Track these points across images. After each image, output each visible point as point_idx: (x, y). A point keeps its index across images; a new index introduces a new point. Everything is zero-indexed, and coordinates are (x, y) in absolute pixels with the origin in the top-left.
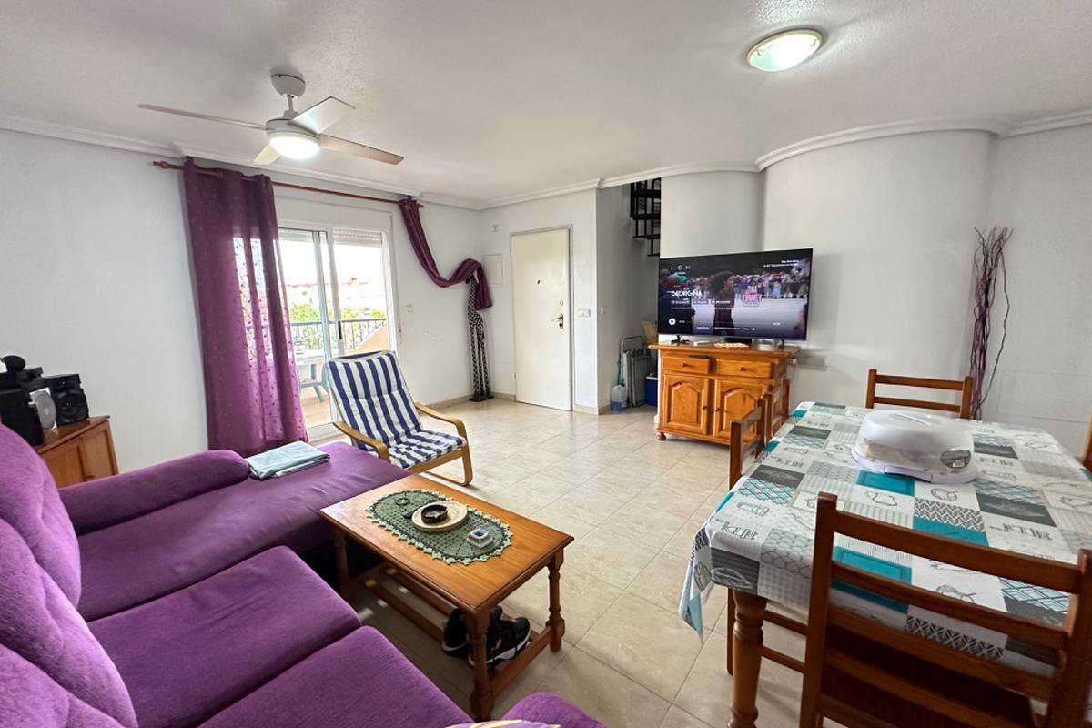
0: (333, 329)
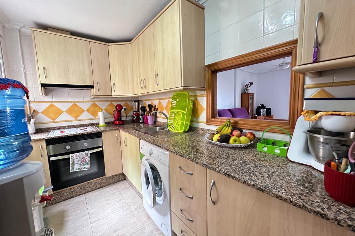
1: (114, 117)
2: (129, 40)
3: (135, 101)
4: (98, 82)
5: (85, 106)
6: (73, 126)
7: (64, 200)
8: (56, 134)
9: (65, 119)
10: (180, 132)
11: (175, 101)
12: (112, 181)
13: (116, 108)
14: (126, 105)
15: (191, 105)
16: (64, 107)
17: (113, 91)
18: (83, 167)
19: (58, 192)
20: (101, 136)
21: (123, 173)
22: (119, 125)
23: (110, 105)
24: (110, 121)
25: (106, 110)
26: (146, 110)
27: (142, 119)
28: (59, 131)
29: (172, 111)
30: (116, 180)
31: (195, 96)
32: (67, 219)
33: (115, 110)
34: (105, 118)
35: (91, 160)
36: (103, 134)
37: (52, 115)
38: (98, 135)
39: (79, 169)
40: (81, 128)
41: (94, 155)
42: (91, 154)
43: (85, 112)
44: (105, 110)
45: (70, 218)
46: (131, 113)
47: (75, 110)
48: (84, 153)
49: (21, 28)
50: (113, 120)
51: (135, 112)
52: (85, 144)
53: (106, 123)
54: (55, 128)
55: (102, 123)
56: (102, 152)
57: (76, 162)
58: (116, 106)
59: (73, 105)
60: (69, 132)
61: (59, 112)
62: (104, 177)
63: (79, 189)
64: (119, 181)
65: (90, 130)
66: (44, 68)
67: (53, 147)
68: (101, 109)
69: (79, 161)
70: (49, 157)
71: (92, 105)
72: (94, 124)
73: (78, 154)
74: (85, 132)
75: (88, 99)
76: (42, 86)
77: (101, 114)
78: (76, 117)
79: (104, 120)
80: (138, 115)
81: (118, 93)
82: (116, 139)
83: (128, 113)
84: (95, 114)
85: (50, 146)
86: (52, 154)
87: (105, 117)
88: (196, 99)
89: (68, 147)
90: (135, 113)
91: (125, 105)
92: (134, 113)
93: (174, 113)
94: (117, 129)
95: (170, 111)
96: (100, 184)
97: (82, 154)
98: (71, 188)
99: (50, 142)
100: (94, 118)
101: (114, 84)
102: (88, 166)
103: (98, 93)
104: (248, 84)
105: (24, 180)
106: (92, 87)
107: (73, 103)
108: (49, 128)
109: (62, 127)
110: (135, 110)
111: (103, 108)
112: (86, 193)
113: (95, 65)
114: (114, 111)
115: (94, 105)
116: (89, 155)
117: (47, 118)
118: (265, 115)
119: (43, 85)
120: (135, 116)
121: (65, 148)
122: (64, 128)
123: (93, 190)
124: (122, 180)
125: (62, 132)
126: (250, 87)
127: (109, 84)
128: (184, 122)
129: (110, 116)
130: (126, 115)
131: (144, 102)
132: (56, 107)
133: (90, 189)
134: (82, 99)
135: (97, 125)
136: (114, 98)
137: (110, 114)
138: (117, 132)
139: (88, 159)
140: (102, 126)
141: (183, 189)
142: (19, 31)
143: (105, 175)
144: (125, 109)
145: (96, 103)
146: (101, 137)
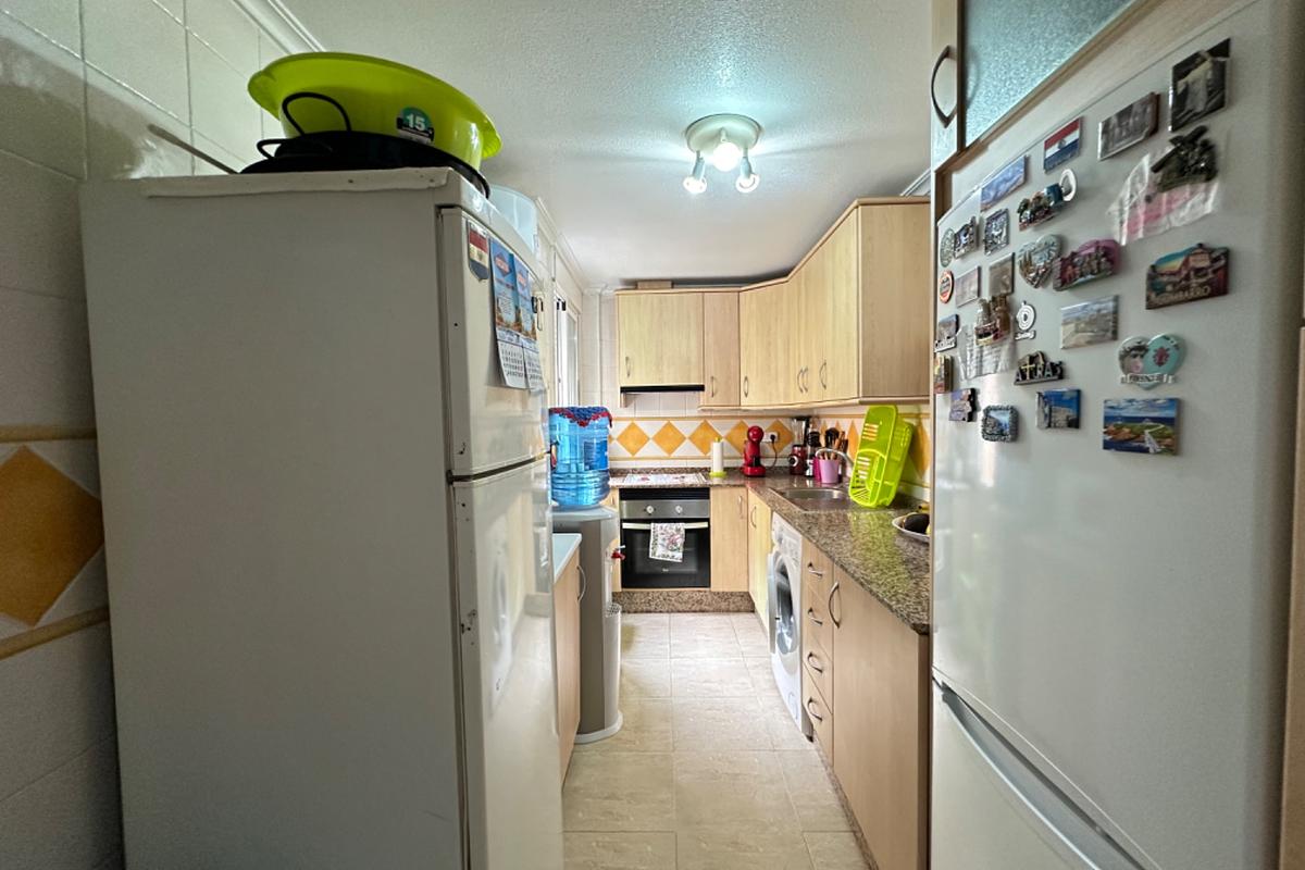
1: (745, 458)
2: (784, 273)
3: (800, 419)
4: (712, 378)
5: (687, 428)
6: (663, 469)
7: (635, 612)
8: (634, 481)
9: (651, 454)
10: (868, 504)
11: (876, 426)
12: (724, 605)
13: (748, 436)
14: (777, 426)
15: (904, 441)
16: (650, 429)
17: (743, 395)
18: (670, 553)
19: (629, 593)
20: (707, 496)
21: (748, 594)
22: (752, 476)
23: (738, 427)
24: (735, 465)
25: (728, 438)
26: (819, 445)
27: (811, 467)
28: (639, 477)
29: (862, 451)
30: (732, 606)
31: (918, 416)
32: (636, 639)
33: (746, 439)
34: (723, 458)
35: (685, 545)
36: (712, 492)
37: (631, 445)
38: (702, 493)
39: (664, 556)
40: (675, 476)
41: (692, 536)
42: (687, 531)
43: (687, 441)
44: (726, 438)
45: (642, 639)
46: (787, 450)
47: (669, 438)
48: (674, 526)
49: (603, 290)
50: (741, 462)
51: (798, 446)
52: (678, 507)
53: (726, 469)
54: (634, 471)
55: (716, 469)
56: (707, 531)
57: (660, 541)
58: (749, 431)
59: (665, 427)
60: (654, 481)
61: (643, 440)
62: (707, 589)
63: (661, 598)
64: (739, 611)
65: (691, 480)
66: (627, 359)
67: (628, 505)
68: (717, 434)
69: (664, 539)
70: (623, 521)
71: (701, 426)
72: (700, 470)
73: (665, 525)
74: (679, 483)
75: (695, 413)
76: (622, 392)
77: (716, 447)
78: (670, 451)
79: (723, 463)
80: (803, 457)
81: (753, 400)
82: (738, 509)
83: (781, 449)
84: (704, 447)
85: (624, 502)
86: (625, 517)
87: (725, 455)
88: (920, 424)
89: (650, 509)
90: (796, 448)
91: (773, 427)
92: (794, 451)
93: (869, 457)
94: (743, 486)
95: (858, 452)
96: (699, 602)
97: (671, 528)
98: (648, 593)
99: (627, 494)
100: (702, 454)
101: (746, 379)
102: (679, 556)
103: (713, 401)
105: (602, 523)
106: (701, 388)
107: (666, 422)
108: (625, 470)
109: (644, 469)
110: (796, 443)
111: (723, 433)
112: (672, 612)
113: (710, 339)
114: (745, 442)
115: (706, 426)
116: (683, 532)
117: (624, 449)
119: (624, 390)
120: (795, 458)
121: (645, 510)
122: (648, 471)
123: (685, 612)
124: (747, 611)
125: (643, 479)
127: (735, 381)
128: (880, 482)
129: (737, 454)
130: (774, 454)
131: (823, 420)
132: (640, 430)
133: (680, 607)
134: (681, 414)
135: (706, 471)
136: (745, 411)
137: (737, 448)
138: (741, 491)
139: (680, 541)
140: (717, 476)
141: (818, 611)
142: (600, 295)
143: (709, 586)
144: (773, 437)
145: (710, 422)
146: (708, 498)
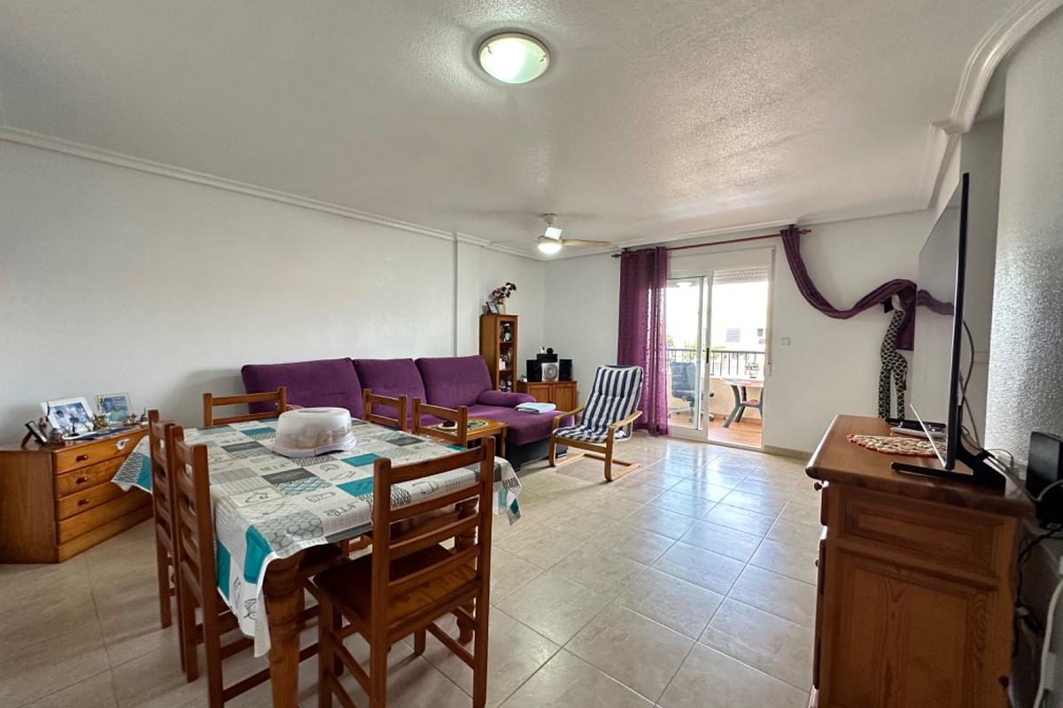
0: (704, 355)
104: (504, 289)
118: (557, 379)
126: (508, 295)
